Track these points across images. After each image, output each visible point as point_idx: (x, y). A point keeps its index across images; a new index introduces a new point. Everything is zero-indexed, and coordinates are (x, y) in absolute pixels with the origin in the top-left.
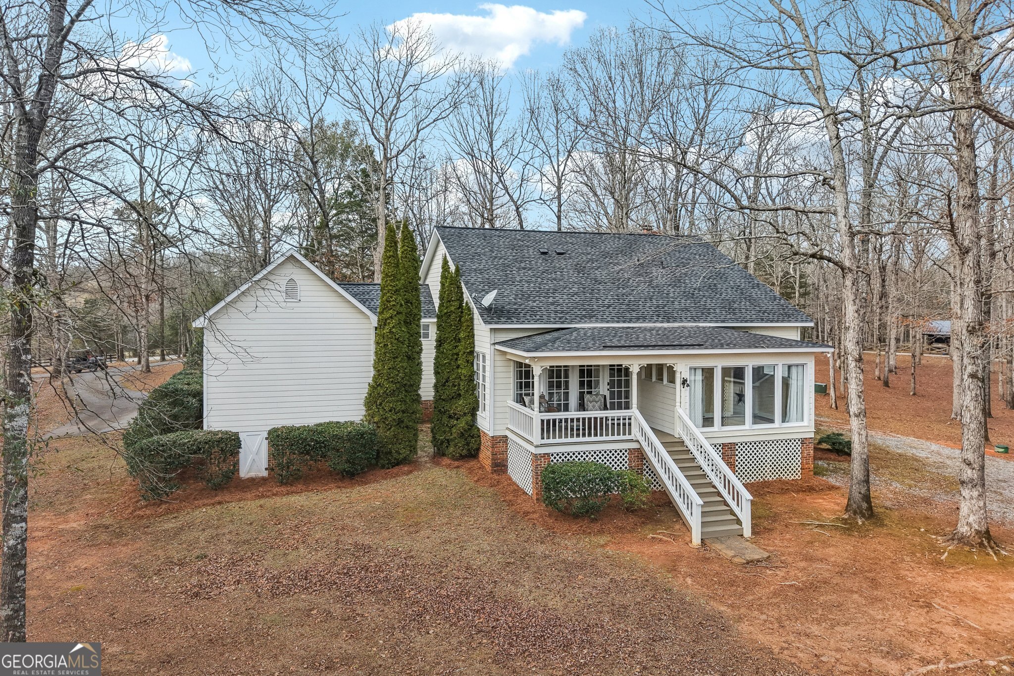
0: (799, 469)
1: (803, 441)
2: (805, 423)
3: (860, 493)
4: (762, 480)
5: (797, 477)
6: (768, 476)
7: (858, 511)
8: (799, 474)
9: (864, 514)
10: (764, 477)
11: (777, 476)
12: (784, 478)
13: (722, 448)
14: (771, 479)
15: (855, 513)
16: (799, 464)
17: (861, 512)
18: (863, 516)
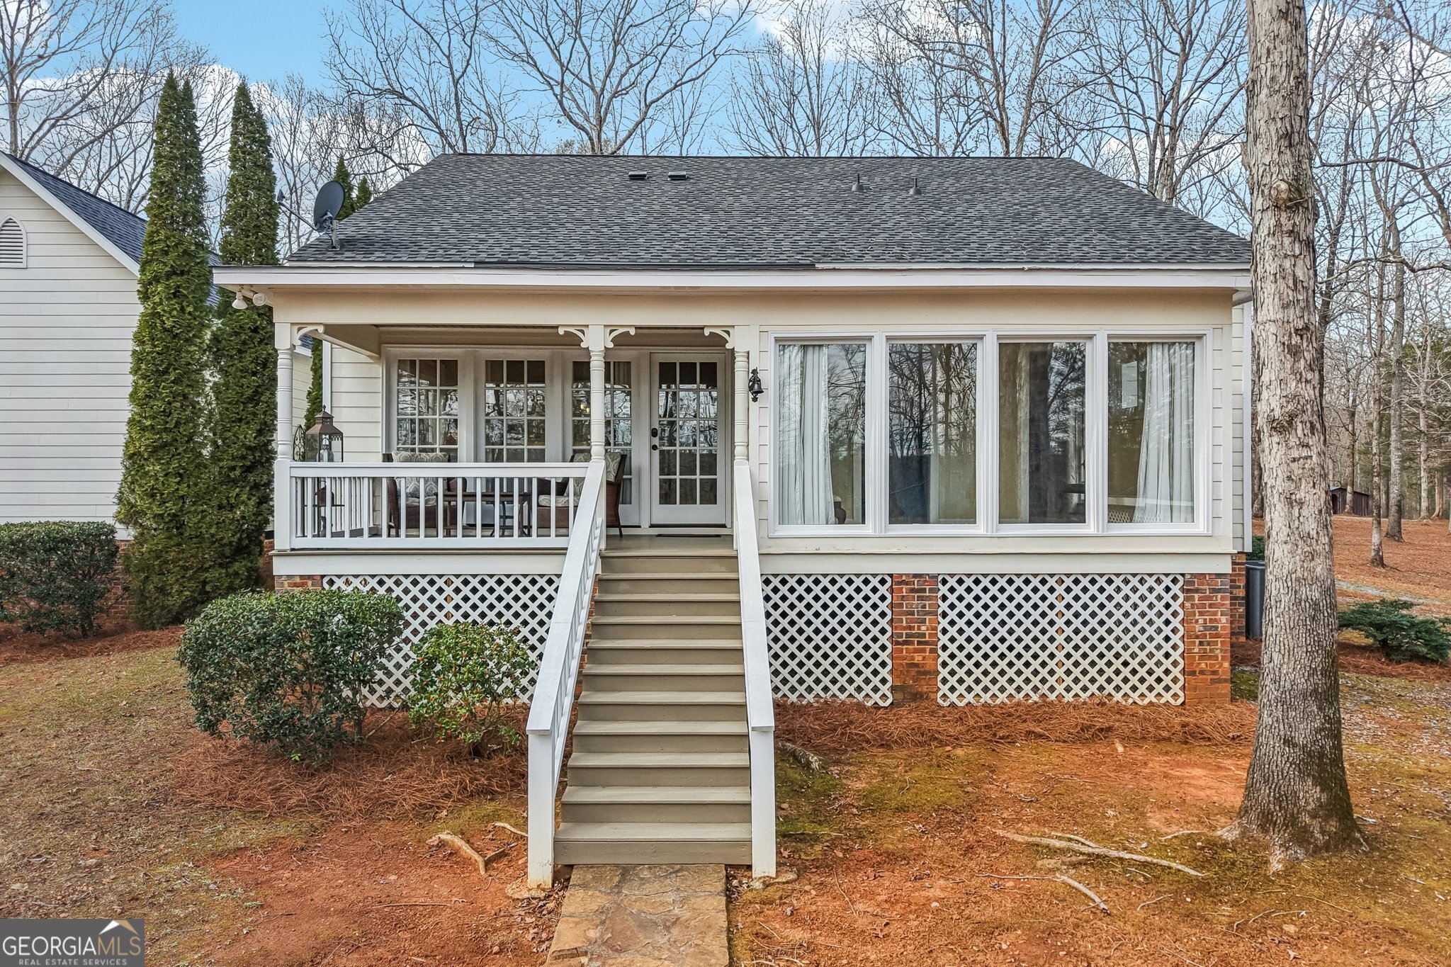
0: (1176, 672)
1: (1192, 584)
2: (1200, 527)
3: (1288, 742)
4: (1035, 697)
5: (1167, 697)
6: (1060, 689)
7: (1279, 816)
8: (1176, 688)
9: (1305, 830)
10: (1044, 689)
11: (1093, 688)
12: (1118, 697)
13: (891, 590)
14: (1069, 697)
15: (1266, 821)
16: (1176, 655)
17: (1292, 820)
18: (1301, 837)
